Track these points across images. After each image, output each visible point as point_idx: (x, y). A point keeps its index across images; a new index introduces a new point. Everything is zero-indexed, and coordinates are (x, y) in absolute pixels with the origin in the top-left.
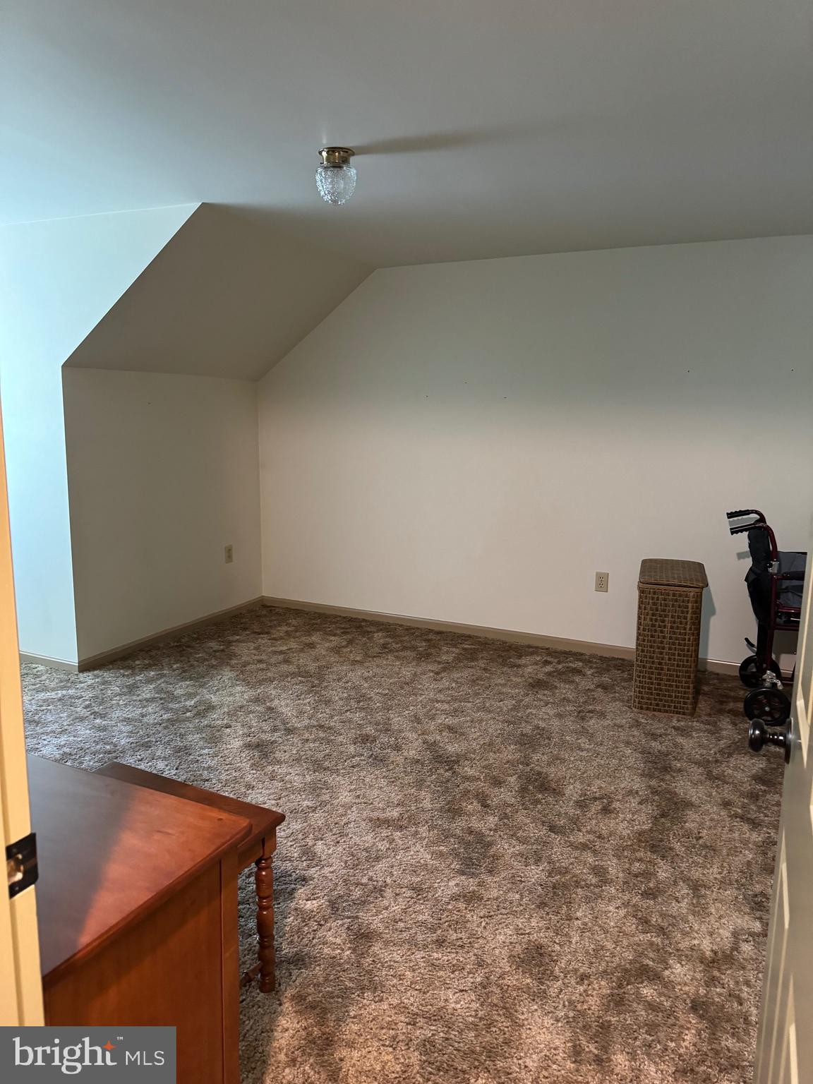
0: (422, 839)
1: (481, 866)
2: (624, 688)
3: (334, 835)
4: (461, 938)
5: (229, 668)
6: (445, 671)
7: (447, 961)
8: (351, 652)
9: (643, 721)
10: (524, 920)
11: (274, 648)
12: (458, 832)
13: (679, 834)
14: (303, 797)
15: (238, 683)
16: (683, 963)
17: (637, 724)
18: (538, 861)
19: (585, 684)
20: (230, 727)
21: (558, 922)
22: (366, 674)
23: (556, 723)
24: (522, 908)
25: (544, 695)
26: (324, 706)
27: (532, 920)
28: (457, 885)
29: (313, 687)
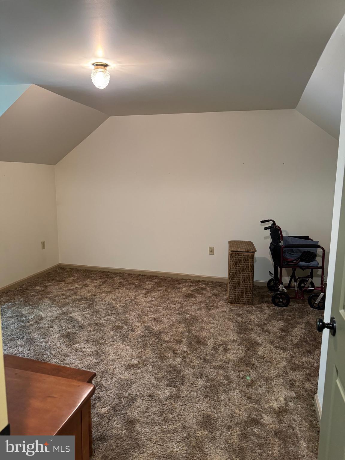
0: (150, 372)
1: (178, 382)
2: (223, 294)
3: (110, 375)
4: (174, 417)
5: (47, 299)
6: (148, 293)
7: (170, 429)
8: (105, 287)
9: (233, 308)
10: (200, 404)
11: (68, 288)
12: (165, 367)
13: (256, 358)
14: (93, 358)
15: (53, 306)
16: (268, 415)
17: (231, 310)
18: (201, 376)
19: (208, 294)
20: (52, 327)
21: (214, 403)
22: (114, 297)
23: (198, 312)
24: (198, 399)
25: (192, 300)
26: (96, 314)
27: (203, 404)
28: (168, 392)
29: (90, 305)
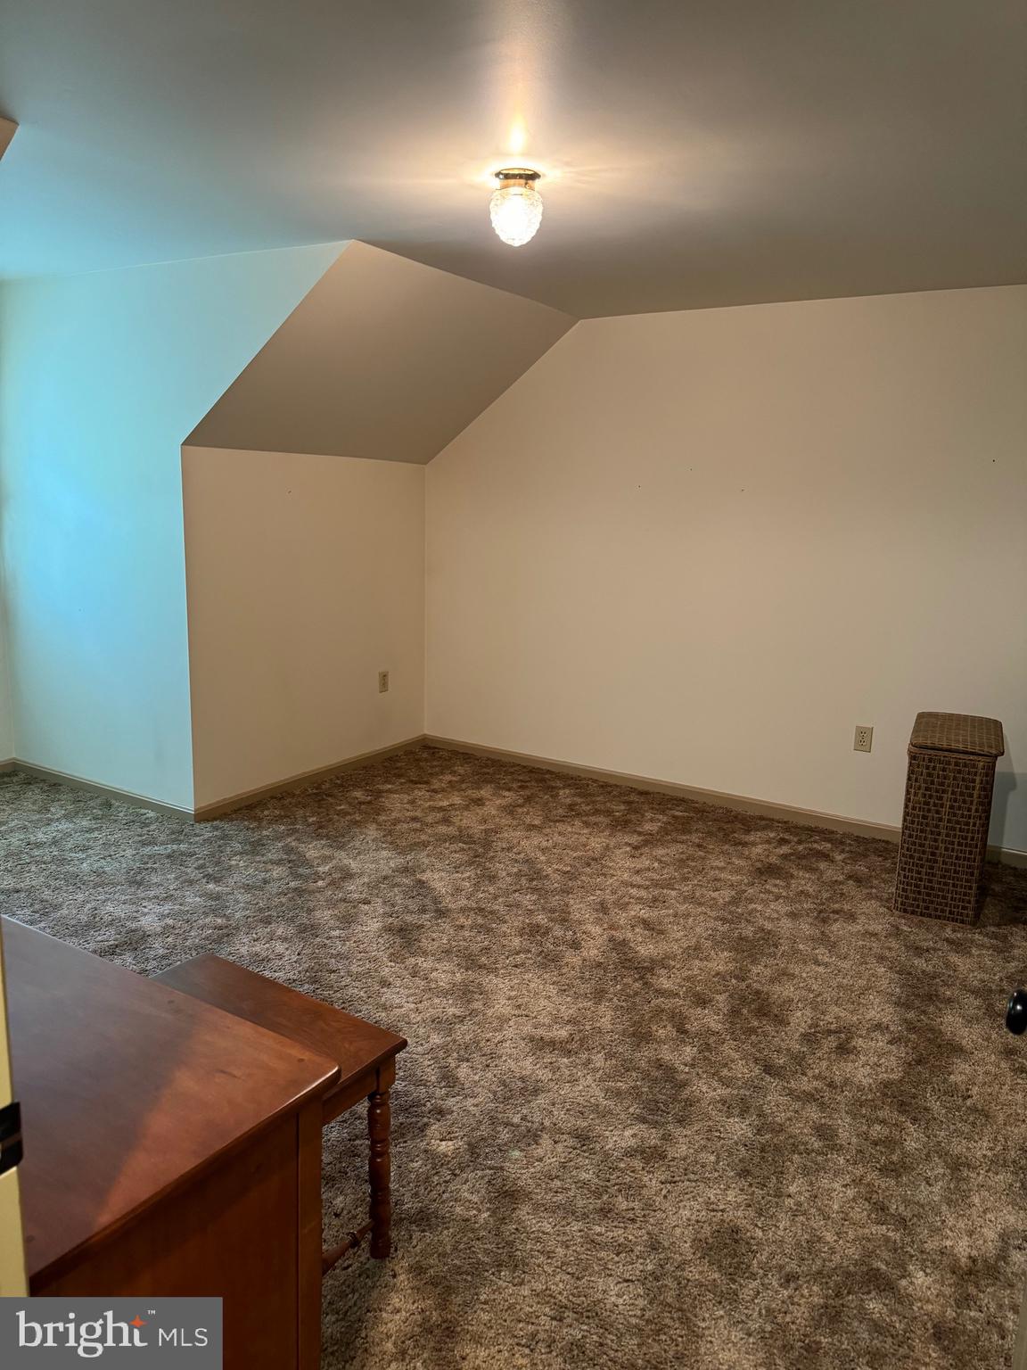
0: (595, 1070)
1: (668, 1113)
2: (885, 881)
3: (483, 1055)
4: (633, 1209)
5: (374, 826)
6: (645, 845)
7: (612, 1238)
8: (528, 813)
9: (905, 928)
10: (719, 1192)
11: (432, 803)
12: (643, 1064)
13: (940, 1090)
14: (451, 1002)
15: (384, 846)
16: (928, 1271)
17: (896, 932)
18: (744, 1113)
19: (830, 872)
20: (370, 903)
21: (763, 1198)
22: (544, 844)
23: (786, 923)
24: (716, 1174)
25: (776, 885)
26: (487, 883)
27: (729, 1193)
28: (634, 1136)
29: (476, 857)
